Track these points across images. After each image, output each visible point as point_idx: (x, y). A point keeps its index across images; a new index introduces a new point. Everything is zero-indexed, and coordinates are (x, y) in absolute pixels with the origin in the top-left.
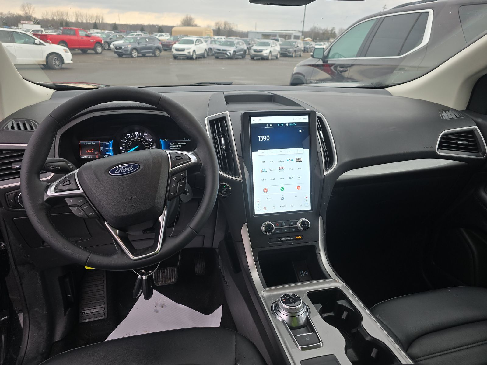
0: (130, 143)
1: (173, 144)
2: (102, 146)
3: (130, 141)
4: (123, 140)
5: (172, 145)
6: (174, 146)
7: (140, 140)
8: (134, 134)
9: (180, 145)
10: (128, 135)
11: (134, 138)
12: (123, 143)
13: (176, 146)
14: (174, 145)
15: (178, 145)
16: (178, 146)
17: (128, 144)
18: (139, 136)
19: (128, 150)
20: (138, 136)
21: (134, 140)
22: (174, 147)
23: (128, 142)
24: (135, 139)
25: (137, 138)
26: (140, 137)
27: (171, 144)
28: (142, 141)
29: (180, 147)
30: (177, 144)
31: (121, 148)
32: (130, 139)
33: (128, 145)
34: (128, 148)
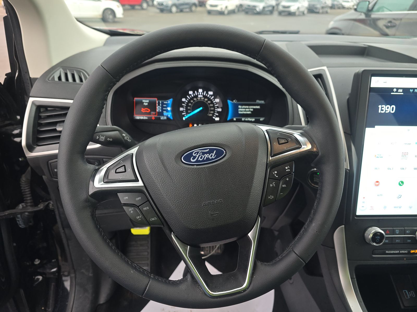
0: (192, 103)
1: (243, 107)
2: (159, 105)
3: (192, 101)
4: (184, 100)
5: (242, 108)
6: (244, 110)
7: (204, 100)
8: (198, 91)
9: (252, 108)
10: (191, 92)
11: (196, 97)
12: (184, 102)
13: (247, 110)
14: (244, 108)
15: (249, 108)
16: (248, 110)
17: (190, 104)
18: (203, 95)
19: (189, 111)
20: (201, 95)
21: (197, 99)
22: (244, 111)
23: (189, 101)
24: (198, 98)
25: (201, 98)
26: (205, 97)
27: (240, 107)
28: (206, 101)
29: (251, 111)
30: (247, 107)
31: (181, 109)
32: (192, 98)
33: (190, 106)
34: (190, 110)
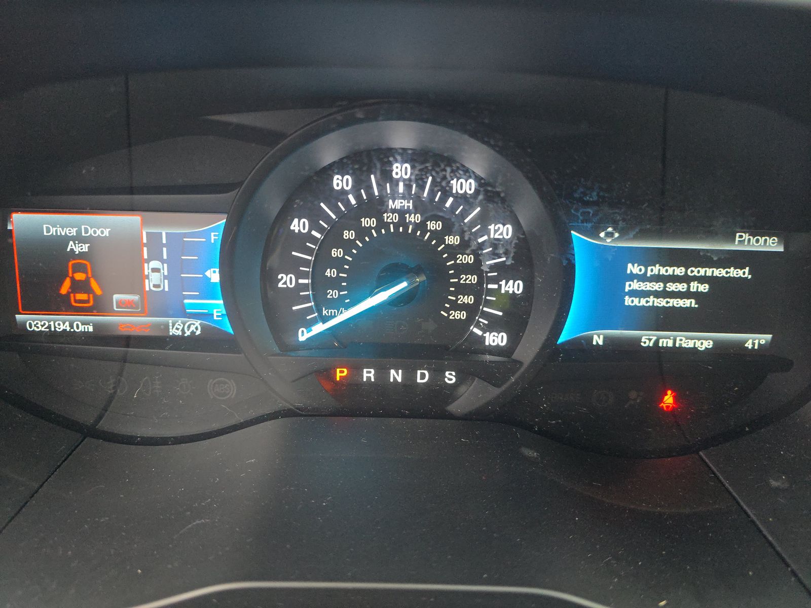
0: (348, 246)
1: (657, 269)
2: (155, 255)
3: (348, 235)
4: (299, 225)
5: (643, 278)
6: (658, 286)
7: (422, 226)
8: (387, 175)
9: (702, 280)
10: (342, 182)
11: (375, 207)
12: (301, 240)
13: (672, 287)
14: (658, 278)
15: (686, 279)
16: (681, 287)
17: (336, 253)
18: (417, 199)
19: (333, 294)
20: (406, 196)
21: (382, 224)
22: (657, 294)
23: (333, 237)
24: (389, 217)
25: (402, 213)
26: (425, 208)
27: (633, 269)
28: (434, 233)
29: (696, 295)
30: (679, 271)
31: (286, 281)
32: (351, 218)
33: (338, 264)
34: (335, 283)
